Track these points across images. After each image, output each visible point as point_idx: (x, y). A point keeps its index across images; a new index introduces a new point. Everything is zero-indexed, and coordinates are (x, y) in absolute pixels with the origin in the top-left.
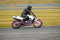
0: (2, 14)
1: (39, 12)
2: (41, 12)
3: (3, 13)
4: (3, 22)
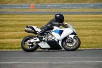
0: (12, 23)
1: (86, 19)
2: (89, 19)
3: (13, 20)
4: (12, 38)
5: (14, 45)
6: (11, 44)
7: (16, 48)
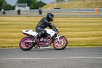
5: (81, 43)
6: (79, 42)
7: (82, 46)
